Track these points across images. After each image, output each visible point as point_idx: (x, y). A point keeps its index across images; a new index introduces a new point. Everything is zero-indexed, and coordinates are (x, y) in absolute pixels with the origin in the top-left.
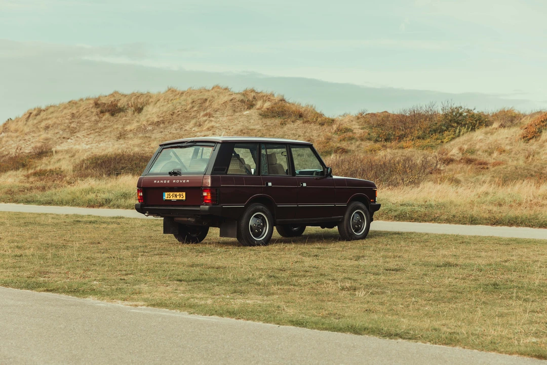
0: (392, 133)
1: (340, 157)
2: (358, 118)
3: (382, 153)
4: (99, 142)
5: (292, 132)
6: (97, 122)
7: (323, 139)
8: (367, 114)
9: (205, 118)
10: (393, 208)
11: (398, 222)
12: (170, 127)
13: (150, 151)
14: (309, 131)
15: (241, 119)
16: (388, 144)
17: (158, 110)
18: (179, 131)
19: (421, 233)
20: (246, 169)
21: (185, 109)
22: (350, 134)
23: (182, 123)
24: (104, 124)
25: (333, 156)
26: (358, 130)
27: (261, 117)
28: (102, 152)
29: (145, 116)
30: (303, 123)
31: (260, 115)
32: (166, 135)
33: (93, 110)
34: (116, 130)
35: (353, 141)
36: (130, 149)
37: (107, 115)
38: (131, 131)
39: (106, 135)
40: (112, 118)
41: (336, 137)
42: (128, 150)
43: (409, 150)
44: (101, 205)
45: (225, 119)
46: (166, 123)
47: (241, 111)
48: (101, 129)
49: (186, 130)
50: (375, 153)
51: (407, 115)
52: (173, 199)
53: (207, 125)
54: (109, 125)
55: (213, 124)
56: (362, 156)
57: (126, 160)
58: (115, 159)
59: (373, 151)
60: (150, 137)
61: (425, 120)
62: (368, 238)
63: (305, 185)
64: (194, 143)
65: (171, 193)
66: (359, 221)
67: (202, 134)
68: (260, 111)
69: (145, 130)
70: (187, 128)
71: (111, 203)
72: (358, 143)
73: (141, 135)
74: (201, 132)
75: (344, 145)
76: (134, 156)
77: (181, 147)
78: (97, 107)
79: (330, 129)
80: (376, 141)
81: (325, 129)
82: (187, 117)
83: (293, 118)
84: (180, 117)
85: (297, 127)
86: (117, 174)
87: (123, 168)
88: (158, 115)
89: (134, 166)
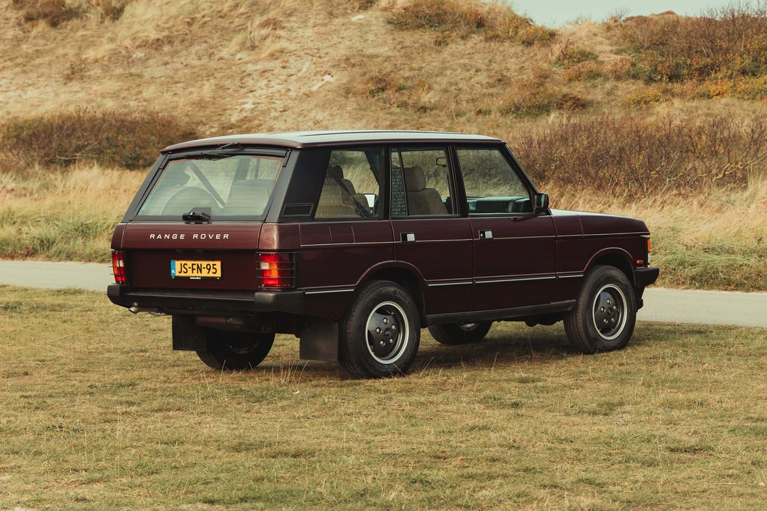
0: (685, 63)
1: (569, 119)
2: (609, 28)
3: (662, 109)
4: (23, 87)
5: (462, 61)
6: (18, 41)
7: (532, 77)
8: (627, 19)
9: (264, 32)
10: (687, 259)
11: (698, 291)
12: (184, 53)
13: (140, 109)
14: (499, 58)
15: (346, 34)
16: (677, 87)
17: (158, 12)
18: (205, 60)
19: (749, 329)
20: (357, 204)
21: (220, 12)
22: (591, 65)
23: (212, 43)
24: (35, 46)
25: (553, 117)
26: (609, 57)
27: (390, 27)
28: (30, 111)
29: (129, 28)
30: (487, 40)
31: (389, 23)
32: (177, 70)
33: (8, 14)
34: (61, 59)
35: (599, 80)
36: (94, 104)
37: (42, 25)
38: (96, 61)
39: (40, 71)
40: (53, 33)
41: (560, 73)
42: (89, 107)
43: (723, 101)
44: (30, 253)
45: (309, 32)
46: (177, 43)
47: (345, 14)
48: (29, 58)
49: (221, 58)
50: (648, 109)
51: (718, 19)
52: (194, 275)
53: (270, 47)
54: (47, 48)
55: (282, 44)
56: (618, 115)
57: (85, 130)
58: (61, 128)
59: (643, 103)
60: (139, 76)
61: (758, 33)
62: (632, 345)
63: (489, 234)
64: (240, 149)
65: (189, 263)
66: (611, 309)
67: (258, 67)
68: (389, 15)
69: (128, 60)
70: (225, 53)
71: (54, 249)
72: (608, 85)
73: (119, 71)
74: (256, 62)
75: (578, 89)
76: (104, 121)
77: (210, 157)
78: (18, 6)
79: (547, 55)
80: (650, 80)
81: (536, 55)
82: (223, 29)
83: (463, 30)
84: (207, 29)
85: (471, 51)
86: (65, 161)
87: (78, 149)
88: (158, 26)
89: (105, 144)
